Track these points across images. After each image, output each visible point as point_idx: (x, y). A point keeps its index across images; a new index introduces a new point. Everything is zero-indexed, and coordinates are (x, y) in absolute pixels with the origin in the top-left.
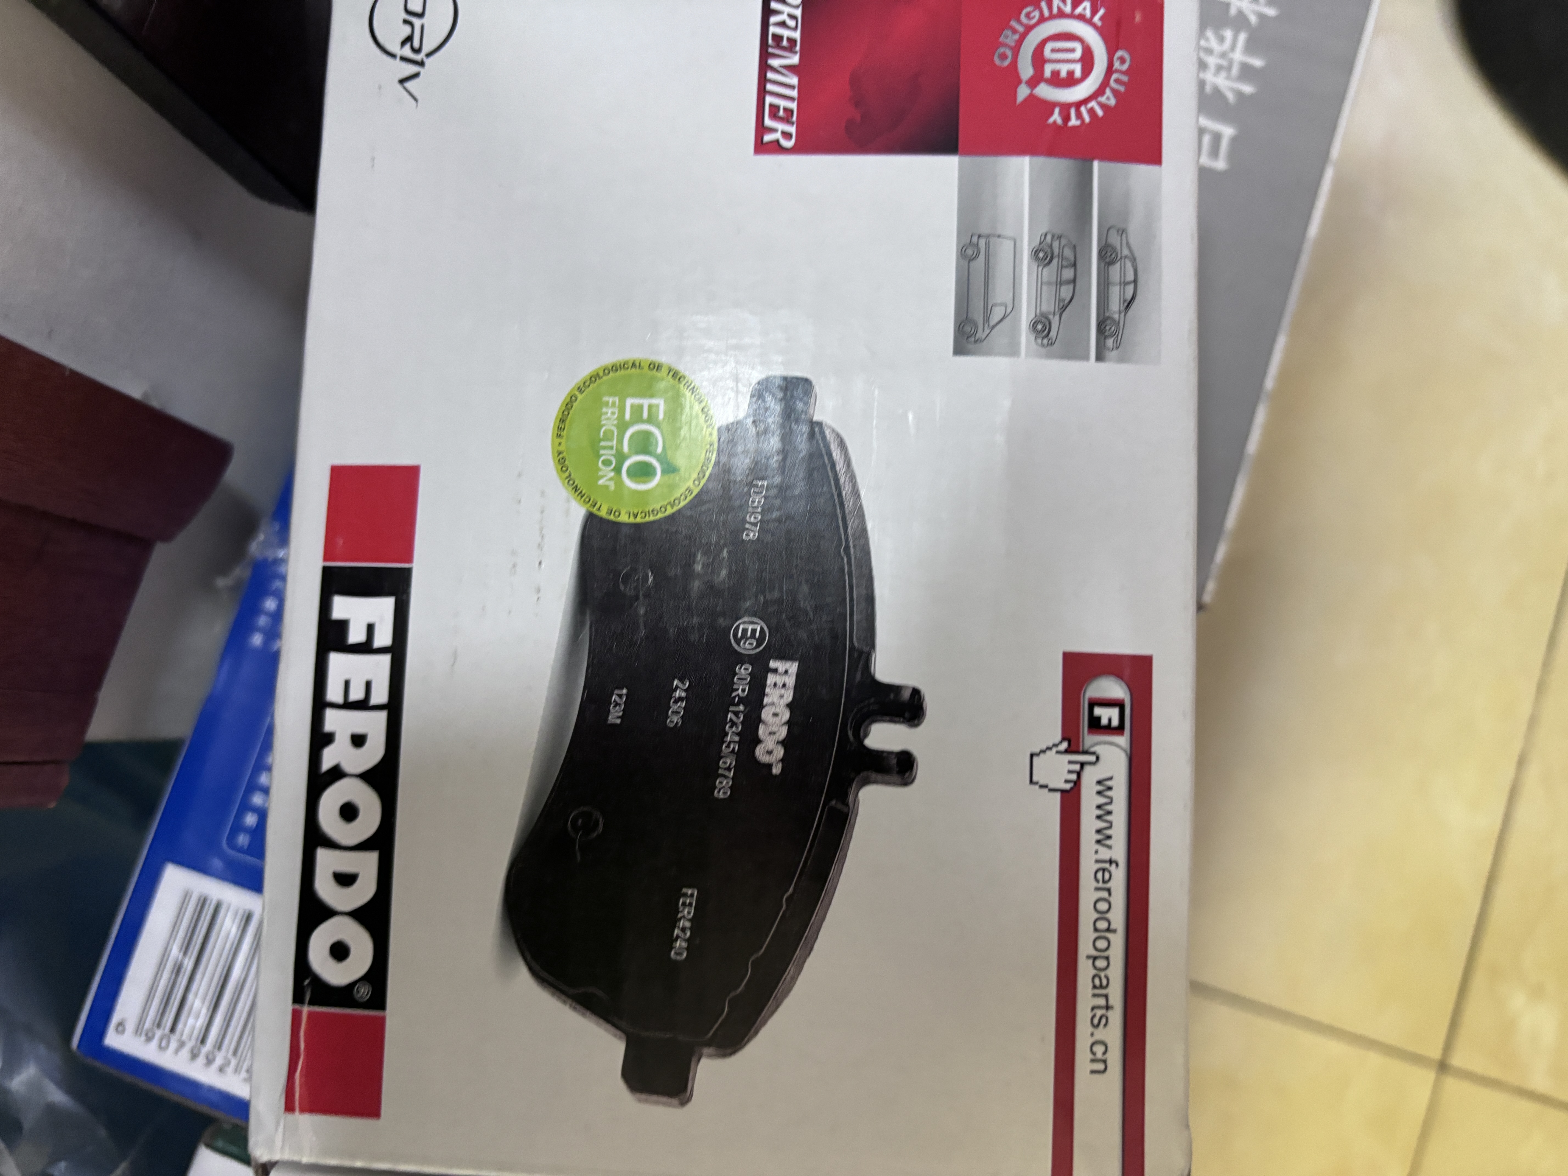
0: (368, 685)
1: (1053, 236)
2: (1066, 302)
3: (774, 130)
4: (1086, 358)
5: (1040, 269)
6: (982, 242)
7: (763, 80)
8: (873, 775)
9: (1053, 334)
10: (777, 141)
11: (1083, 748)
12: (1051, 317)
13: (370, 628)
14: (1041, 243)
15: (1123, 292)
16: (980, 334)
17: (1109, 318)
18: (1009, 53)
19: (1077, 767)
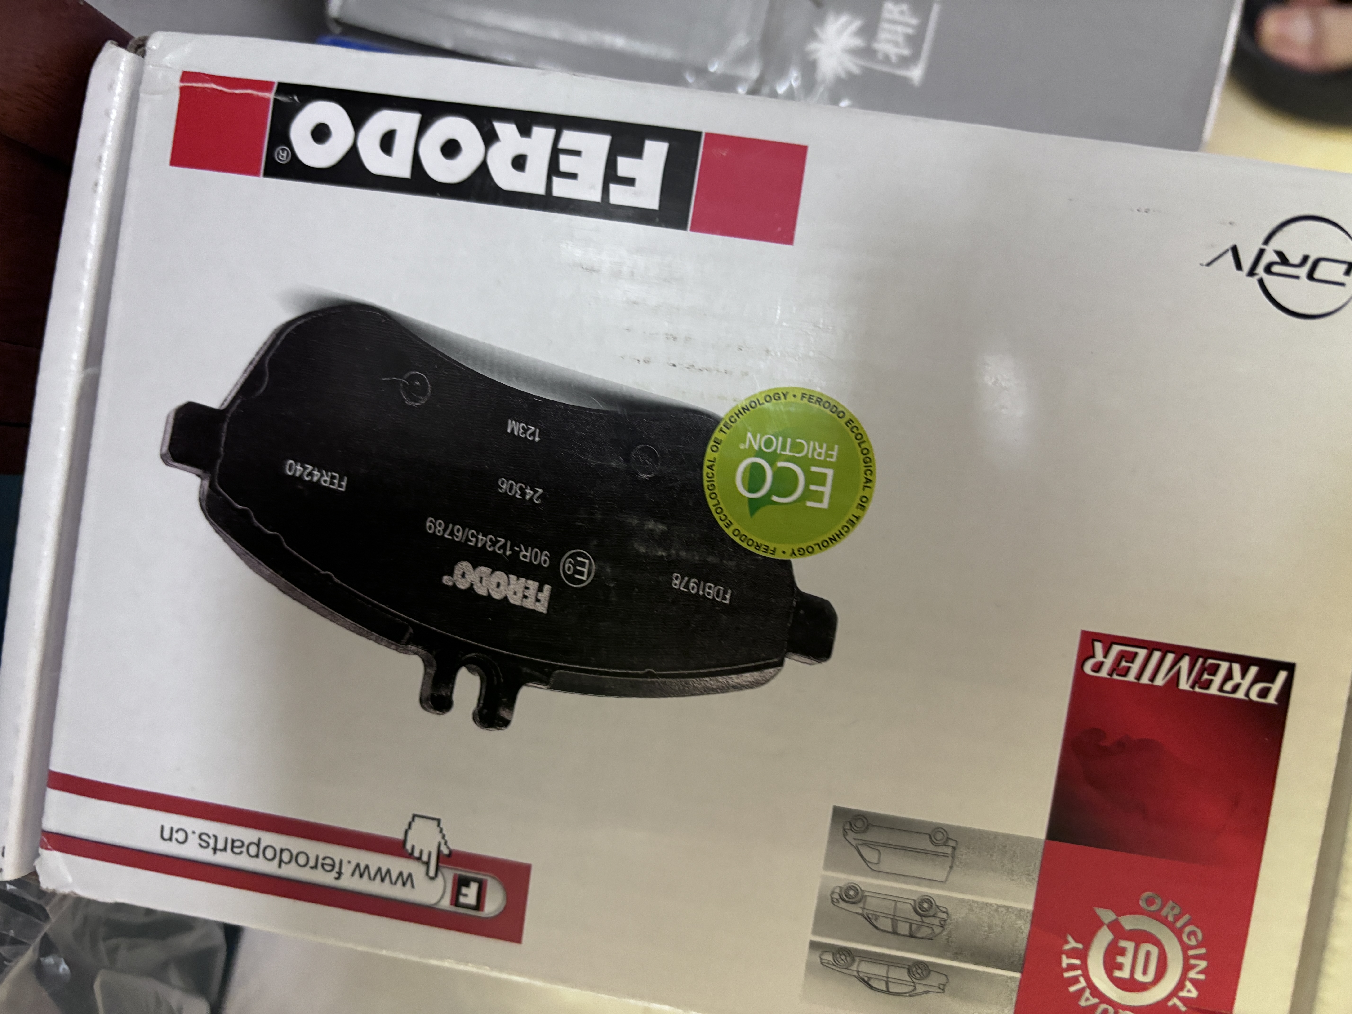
0: (573, 176)
1: (945, 920)
2: (875, 923)
3: (1106, 655)
4: (815, 932)
5: (912, 903)
6: (948, 850)
7: (1165, 649)
8: (432, 672)
9: (842, 904)
10: (1093, 656)
11: (441, 866)
12: (861, 905)
13: (630, 182)
14: (938, 907)
15: (878, 978)
16: (851, 836)
17: (853, 960)
18: (1153, 908)
19: (425, 858)
